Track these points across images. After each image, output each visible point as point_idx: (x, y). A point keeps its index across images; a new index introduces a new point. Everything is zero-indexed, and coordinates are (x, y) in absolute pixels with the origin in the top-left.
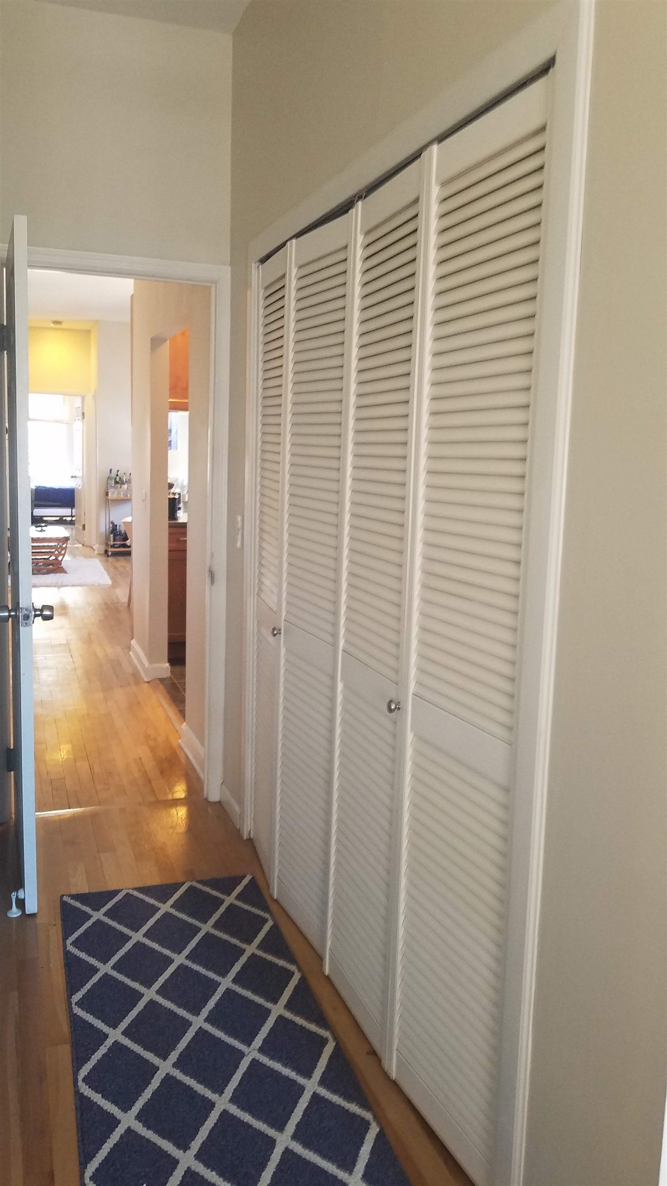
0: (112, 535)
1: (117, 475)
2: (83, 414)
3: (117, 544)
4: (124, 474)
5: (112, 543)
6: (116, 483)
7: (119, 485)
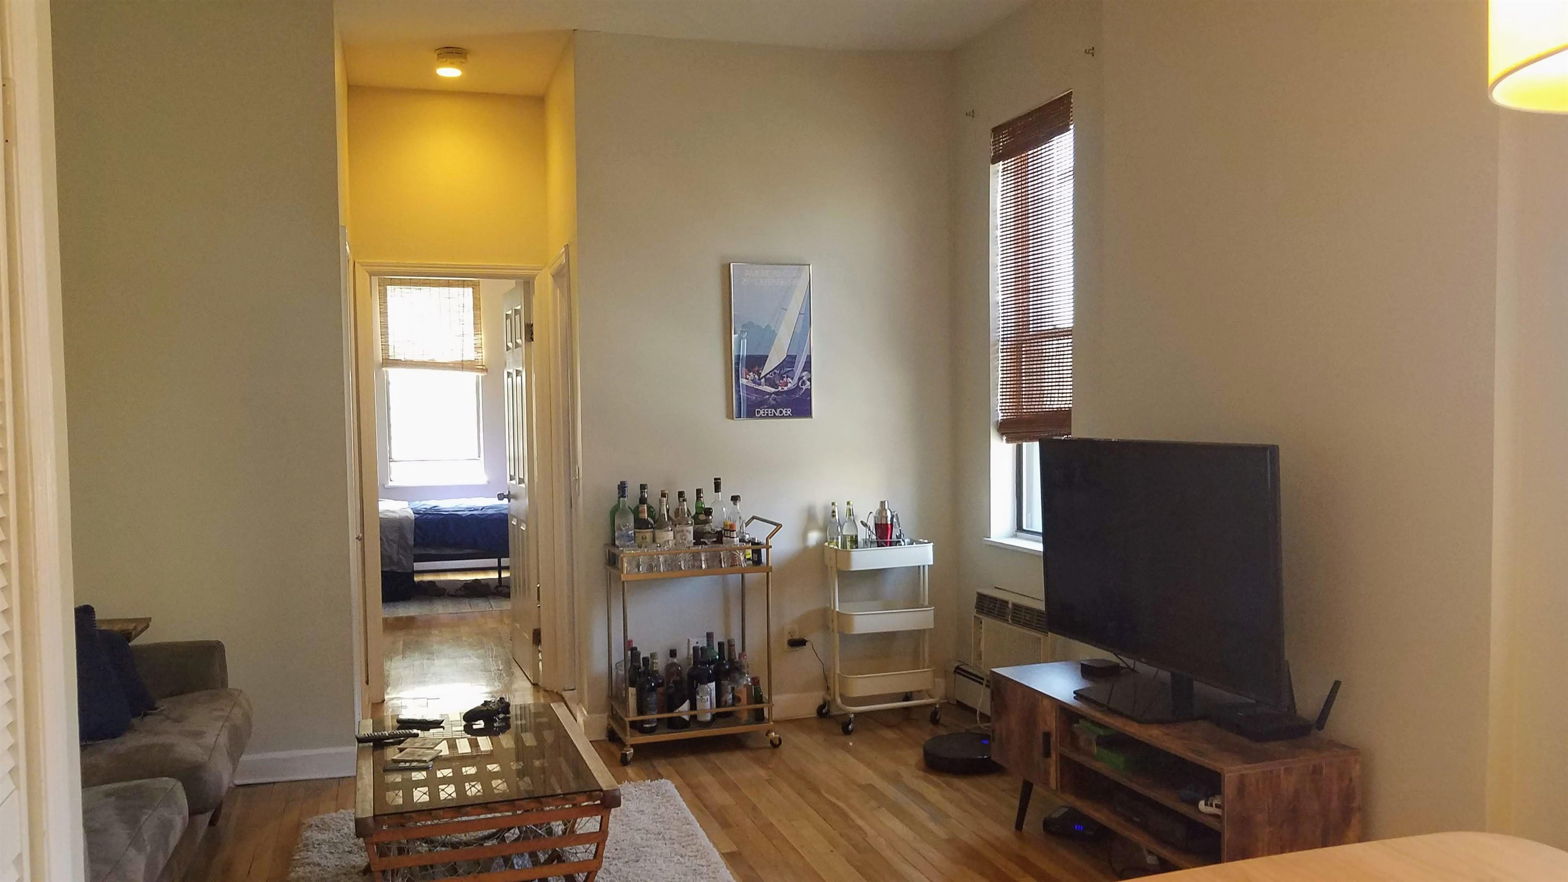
0: (632, 691)
1: (643, 501)
2: (529, 328)
3: (648, 722)
4: (663, 495)
5: (633, 716)
6: (640, 524)
7: (648, 534)
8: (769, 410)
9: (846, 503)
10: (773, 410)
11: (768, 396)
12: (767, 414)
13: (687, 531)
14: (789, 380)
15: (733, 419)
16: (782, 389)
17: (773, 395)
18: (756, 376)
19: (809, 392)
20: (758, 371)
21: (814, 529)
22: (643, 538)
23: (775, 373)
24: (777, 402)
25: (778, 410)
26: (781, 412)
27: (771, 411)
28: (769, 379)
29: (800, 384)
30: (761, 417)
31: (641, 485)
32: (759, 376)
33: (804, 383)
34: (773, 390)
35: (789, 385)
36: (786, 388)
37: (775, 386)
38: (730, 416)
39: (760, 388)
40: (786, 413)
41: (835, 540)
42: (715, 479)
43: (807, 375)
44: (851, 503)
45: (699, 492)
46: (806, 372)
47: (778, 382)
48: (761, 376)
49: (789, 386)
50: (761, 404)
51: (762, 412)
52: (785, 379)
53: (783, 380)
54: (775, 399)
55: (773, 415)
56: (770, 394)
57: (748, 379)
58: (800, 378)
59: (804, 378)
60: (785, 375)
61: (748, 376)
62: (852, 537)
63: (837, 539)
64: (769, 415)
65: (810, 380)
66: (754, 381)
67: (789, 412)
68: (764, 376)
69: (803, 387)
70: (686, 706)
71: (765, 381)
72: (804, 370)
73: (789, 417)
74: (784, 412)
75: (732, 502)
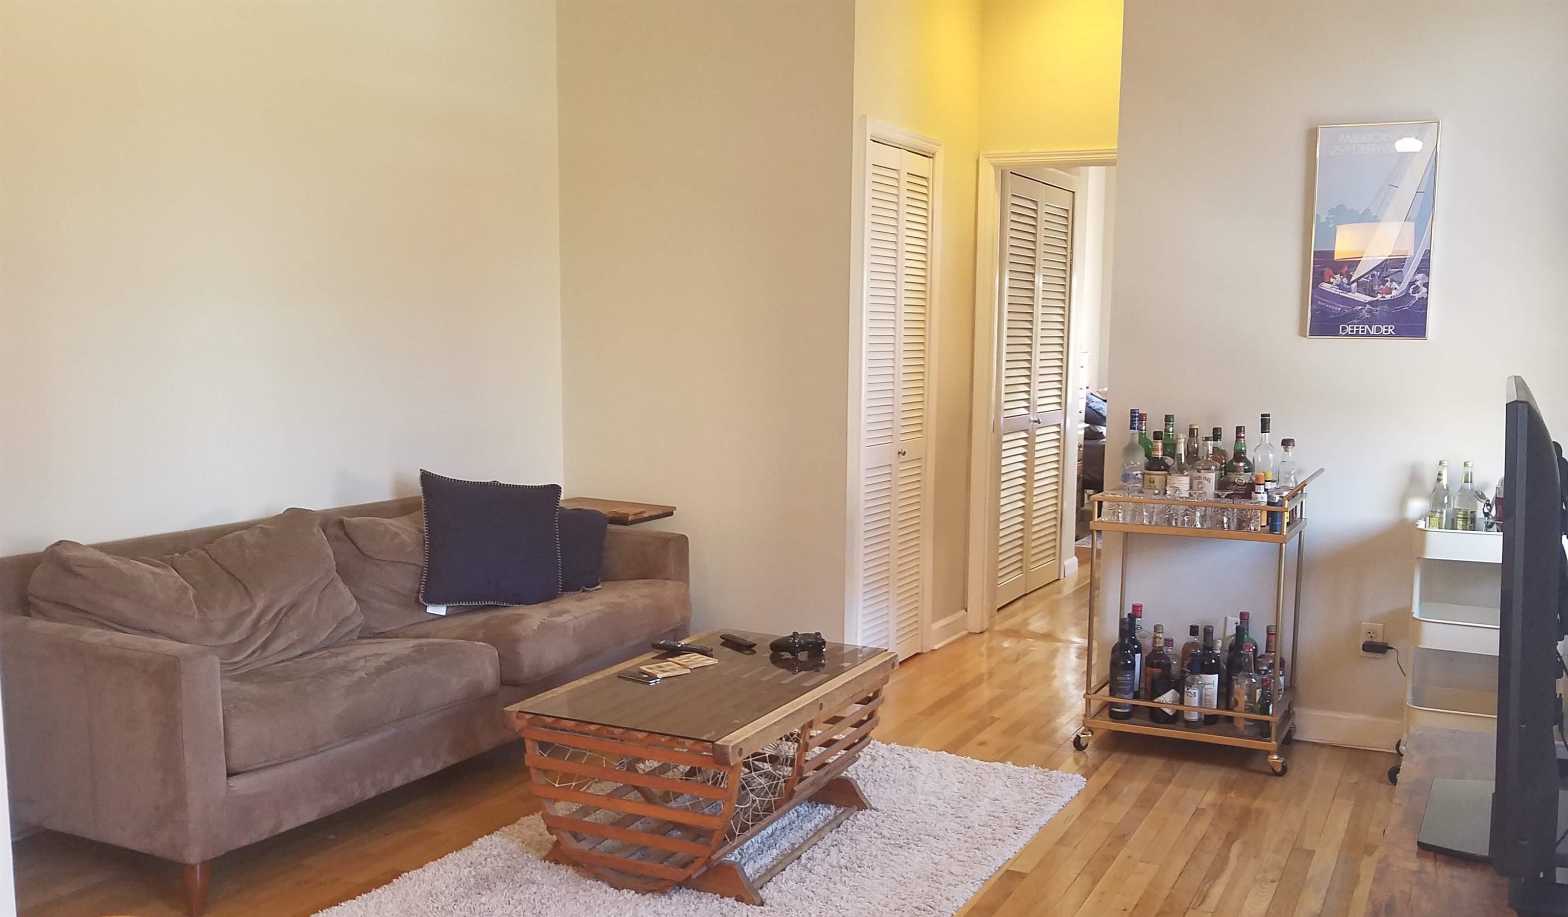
3: (1119, 706)
8: (1361, 326)
9: (1463, 464)
10: (1367, 326)
11: (1360, 307)
12: (1358, 331)
13: (1205, 478)
14: (1395, 285)
15: (1306, 337)
16: (1383, 297)
17: (1367, 305)
18: (1345, 280)
19: (1424, 302)
20: (1348, 272)
21: (1416, 495)
22: (1150, 482)
23: (1373, 276)
24: (1373, 315)
25: (1374, 327)
26: (1378, 329)
27: (1362, 328)
28: (1363, 283)
29: (1411, 291)
30: (1347, 335)
31: (1166, 416)
32: (1349, 280)
33: (1417, 289)
34: (1369, 299)
35: (1394, 293)
36: (1388, 297)
37: (1371, 293)
38: (1302, 334)
39: (1349, 295)
40: (1386, 332)
41: (1438, 515)
42: (1262, 415)
43: (1423, 279)
44: (1470, 464)
45: (1239, 429)
46: (1422, 275)
47: (1376, 288)
48: (1353, 279)
49: (1393, 295)
50: (1348, 318)
51: (1349, 329)
52: (1388, 284)
53: (1384, 285)
54: (1370, 312)
55: (1365, 333)
56: (1364, 304)
57: (1332, 283)
58: (1411, 284)
59: (1418, 283)
60: (1388, 279)
61: (1332, 280)
62: (1466, 513)
63: (1442, 513)
64: (1360, 333)
65: (1426, 285)
66: (1340, 286)
67: (1390, 330)
68: (1356, 281)
69: (1416, 295)
70: (1168, 697)
71: (1358, 286)
72: (1418, 271)
73: (1391, 335)
74: (1383, 329)
75: (1282, 448)
